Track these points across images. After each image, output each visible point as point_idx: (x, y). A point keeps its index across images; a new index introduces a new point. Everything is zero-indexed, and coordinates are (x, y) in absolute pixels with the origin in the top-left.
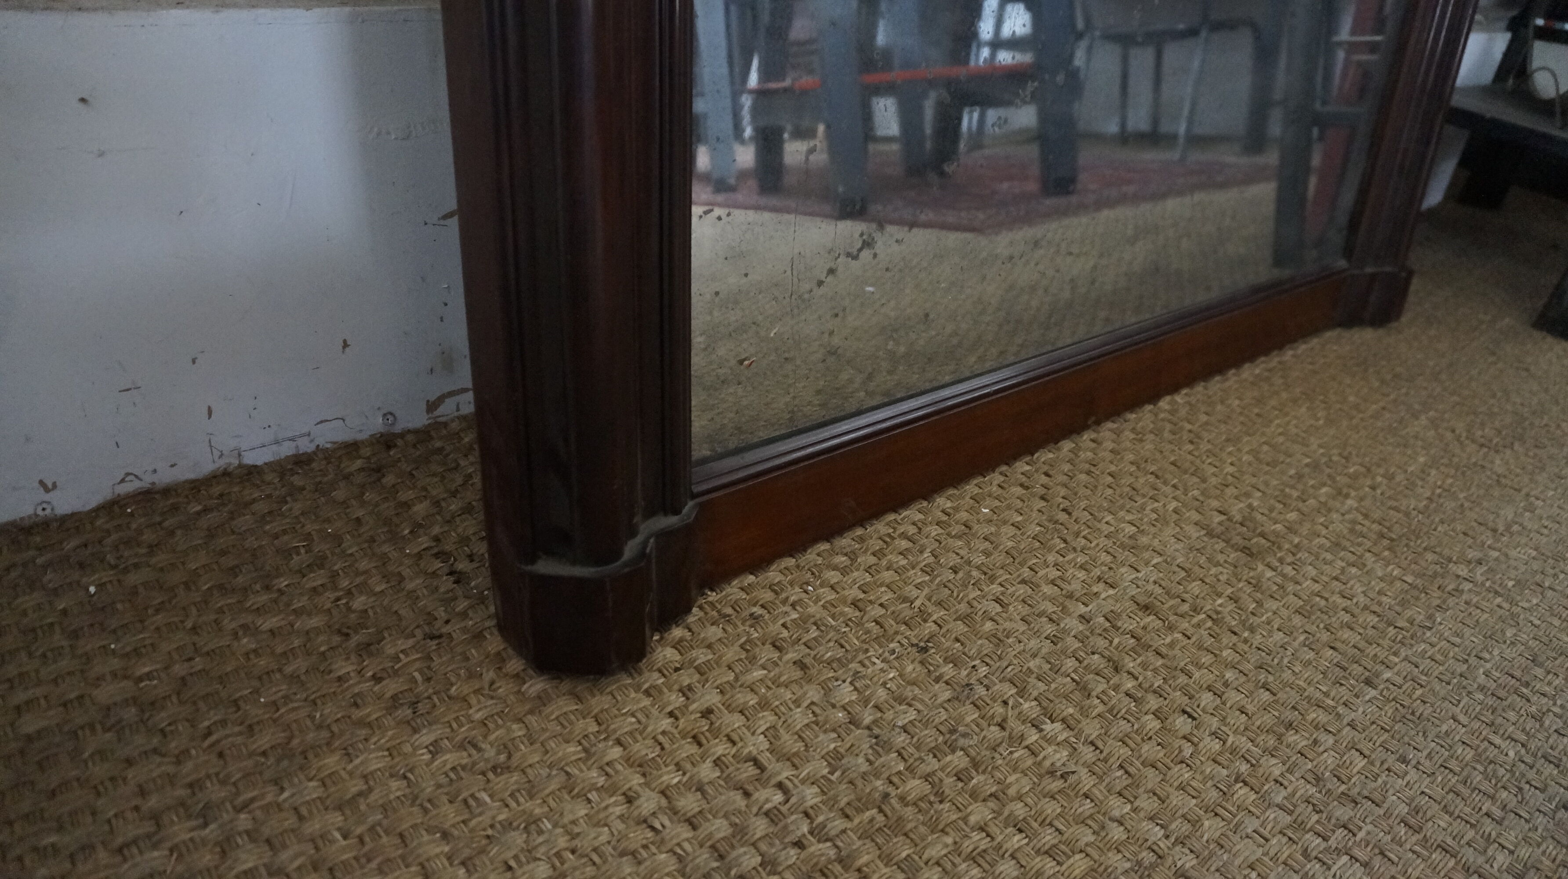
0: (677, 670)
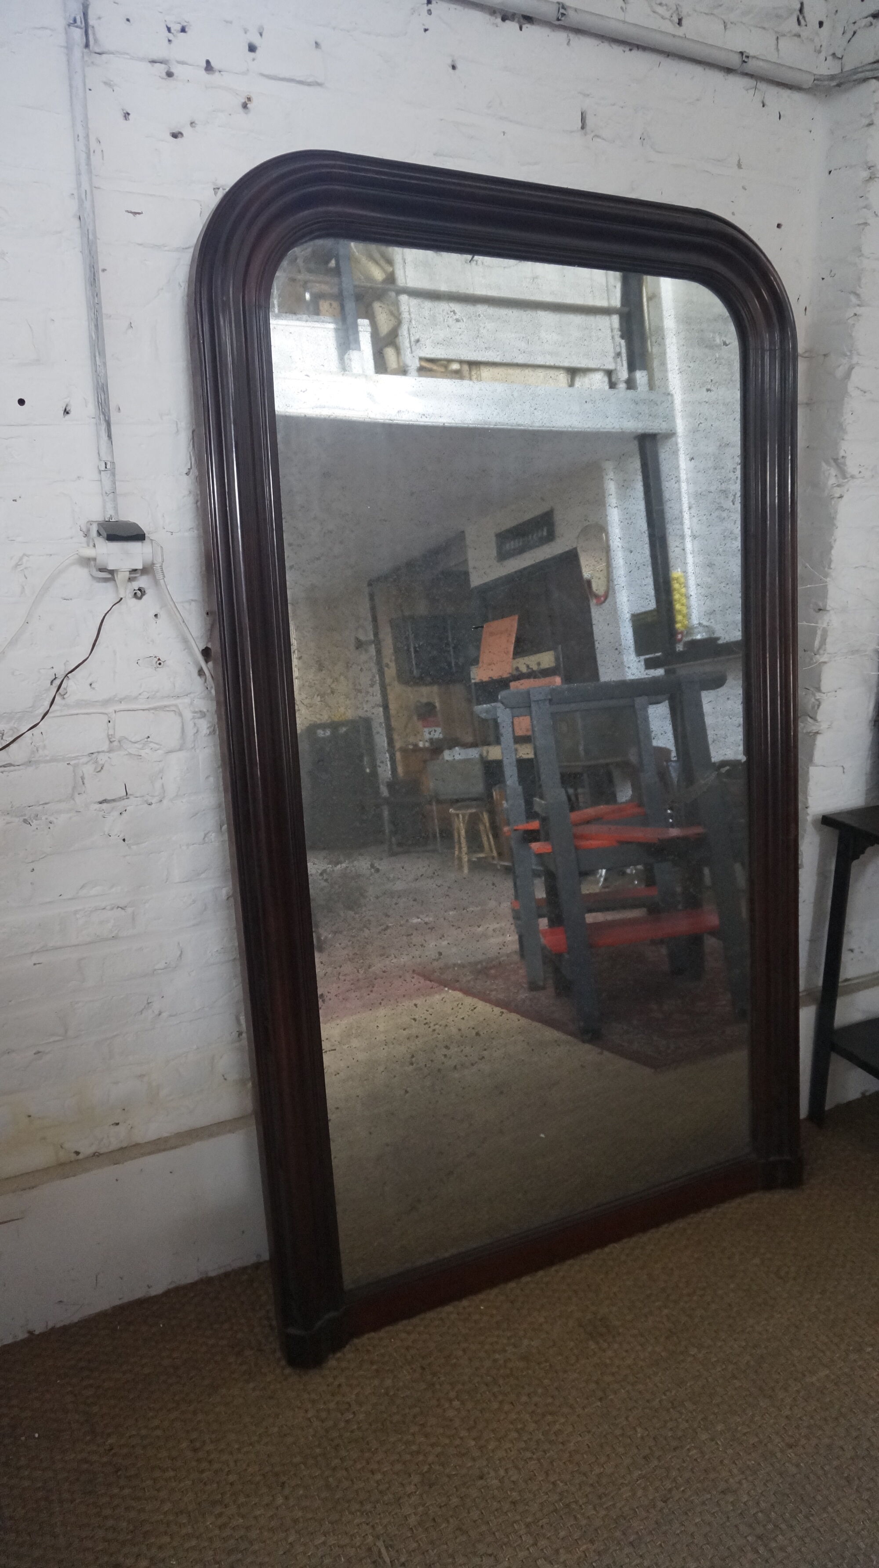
0: (334, 1369)
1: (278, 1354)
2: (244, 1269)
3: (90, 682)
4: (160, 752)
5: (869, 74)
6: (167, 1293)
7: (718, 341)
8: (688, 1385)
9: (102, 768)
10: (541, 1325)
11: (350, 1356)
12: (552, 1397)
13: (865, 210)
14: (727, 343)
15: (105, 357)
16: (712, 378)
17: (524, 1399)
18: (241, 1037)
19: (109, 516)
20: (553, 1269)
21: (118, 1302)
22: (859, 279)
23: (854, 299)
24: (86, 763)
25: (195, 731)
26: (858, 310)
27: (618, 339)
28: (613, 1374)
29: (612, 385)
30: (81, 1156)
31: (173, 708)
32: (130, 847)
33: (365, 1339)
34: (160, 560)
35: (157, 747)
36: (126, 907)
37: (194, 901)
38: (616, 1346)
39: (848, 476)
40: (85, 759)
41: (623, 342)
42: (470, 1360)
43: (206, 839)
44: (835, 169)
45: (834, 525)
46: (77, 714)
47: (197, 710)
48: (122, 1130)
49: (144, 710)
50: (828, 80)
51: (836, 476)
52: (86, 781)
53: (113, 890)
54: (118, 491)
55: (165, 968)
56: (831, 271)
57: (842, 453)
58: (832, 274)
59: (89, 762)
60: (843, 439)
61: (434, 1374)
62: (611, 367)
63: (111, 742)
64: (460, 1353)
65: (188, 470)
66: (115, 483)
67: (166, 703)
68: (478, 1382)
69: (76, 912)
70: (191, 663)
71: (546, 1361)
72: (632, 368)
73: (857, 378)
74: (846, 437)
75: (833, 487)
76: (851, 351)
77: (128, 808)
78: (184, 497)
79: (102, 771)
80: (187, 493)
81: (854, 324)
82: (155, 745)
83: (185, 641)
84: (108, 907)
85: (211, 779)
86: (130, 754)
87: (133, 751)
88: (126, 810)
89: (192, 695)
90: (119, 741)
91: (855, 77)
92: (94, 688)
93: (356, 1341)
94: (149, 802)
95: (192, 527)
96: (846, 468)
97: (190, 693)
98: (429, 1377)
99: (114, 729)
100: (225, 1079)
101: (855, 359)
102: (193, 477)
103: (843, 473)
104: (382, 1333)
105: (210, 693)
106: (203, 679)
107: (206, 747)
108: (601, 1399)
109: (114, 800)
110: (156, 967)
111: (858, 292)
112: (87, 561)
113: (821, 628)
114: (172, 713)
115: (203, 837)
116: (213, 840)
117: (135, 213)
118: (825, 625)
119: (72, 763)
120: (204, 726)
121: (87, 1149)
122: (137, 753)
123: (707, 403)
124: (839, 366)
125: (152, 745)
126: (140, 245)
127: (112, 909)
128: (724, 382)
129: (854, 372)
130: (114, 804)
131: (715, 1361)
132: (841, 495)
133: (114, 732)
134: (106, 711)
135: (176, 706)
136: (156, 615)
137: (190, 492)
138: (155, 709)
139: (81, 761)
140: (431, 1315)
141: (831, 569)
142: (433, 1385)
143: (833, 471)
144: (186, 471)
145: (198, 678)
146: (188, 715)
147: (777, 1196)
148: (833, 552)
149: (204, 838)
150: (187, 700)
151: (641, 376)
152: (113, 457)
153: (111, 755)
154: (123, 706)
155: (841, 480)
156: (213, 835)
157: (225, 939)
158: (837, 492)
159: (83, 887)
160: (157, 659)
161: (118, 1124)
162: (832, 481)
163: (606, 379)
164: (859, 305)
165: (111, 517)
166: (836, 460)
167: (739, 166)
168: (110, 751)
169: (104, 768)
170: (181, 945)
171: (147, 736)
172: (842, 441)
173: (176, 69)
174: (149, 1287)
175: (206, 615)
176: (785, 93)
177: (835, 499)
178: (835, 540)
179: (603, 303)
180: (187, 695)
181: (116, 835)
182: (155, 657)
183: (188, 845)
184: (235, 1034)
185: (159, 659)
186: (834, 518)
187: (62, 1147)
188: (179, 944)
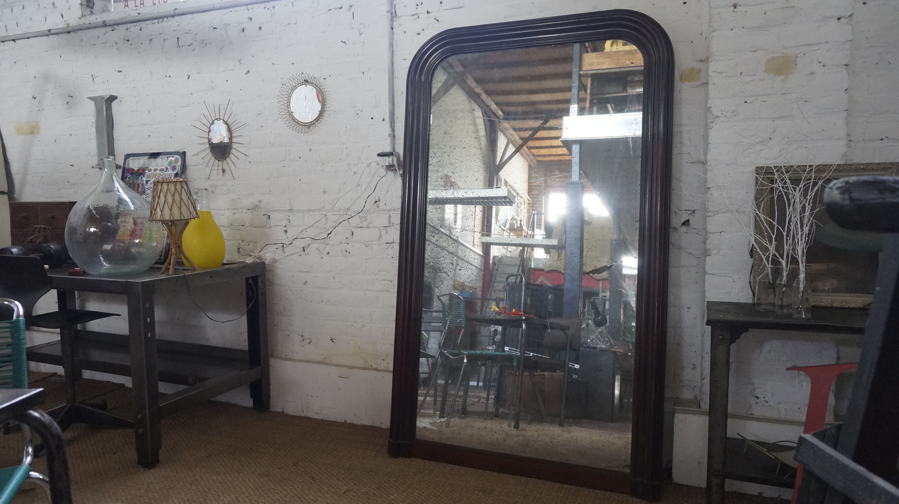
3: (385, 203)
15: (393, 103)
30: (372, 368)
48: (385, 363)
59: (384, 229)
66: (394, 141)
69: (377, 279)
73: (714, 67)
109: (390, 243)
117: (404, 60)
118: (709, 196)
119: (379, 229)
121: (374, 366)
127: (388, 281)
129: (711, 64)
132: (712, 127)
133: (391, 220)
134: (389, 213)
152: (394, 133)
161: (384, 360)
168: (390, 226)
173: (420, 16)
177: (709, 129)
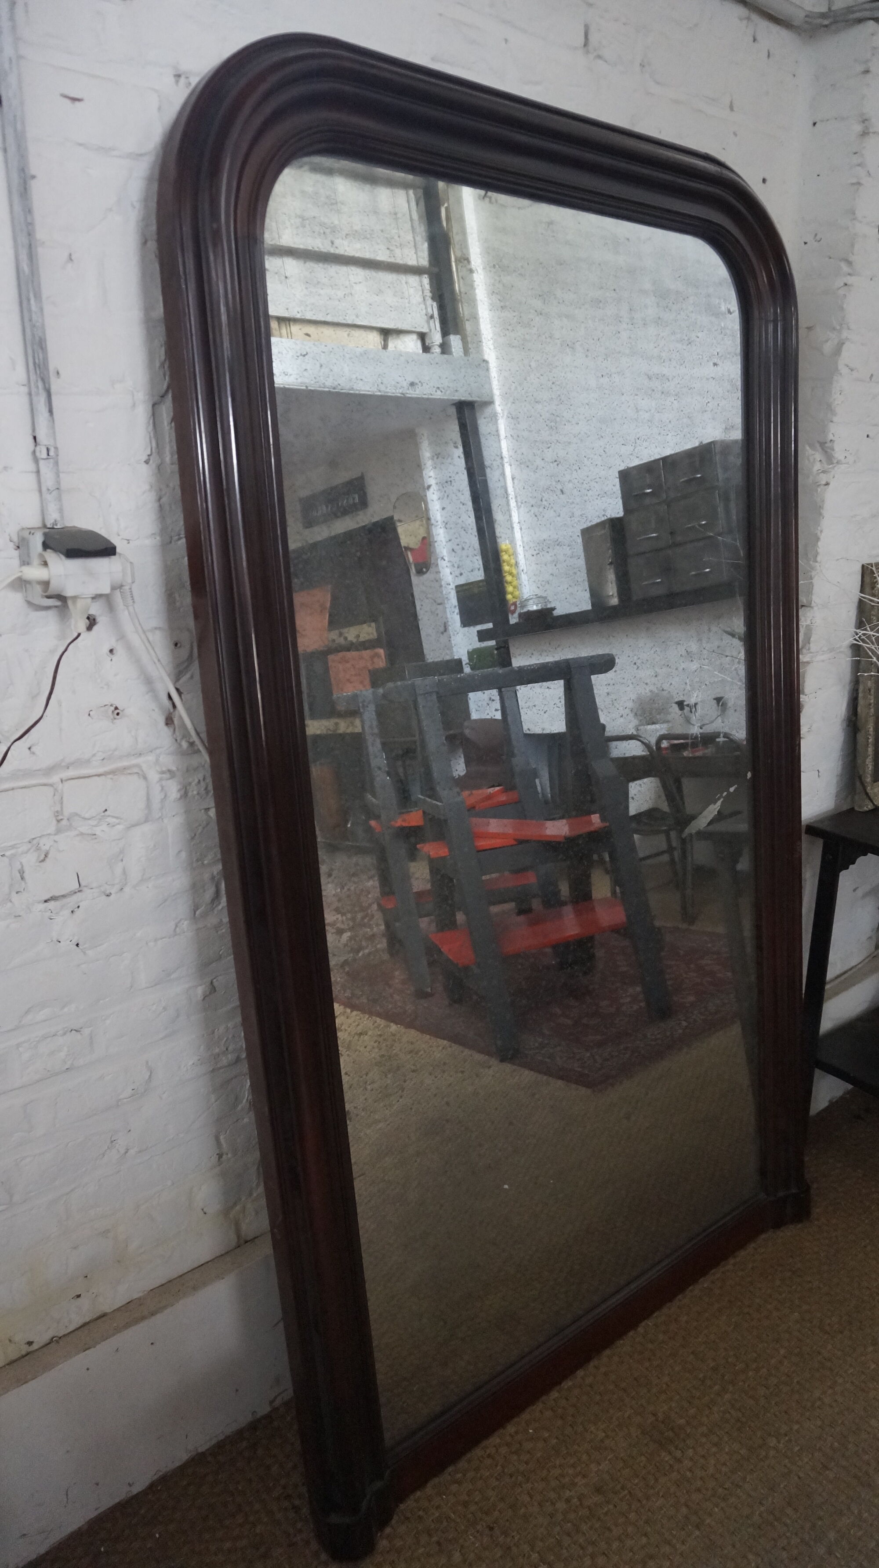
0: (388, 1552)
1: (314, 1545)
2: (240, 1433)
3: (29, 746)
4: (120, 827)
5: (867, 14)
6: (152, 1487)
7: (723, 308)
8: (782, 1486)
9: (46, 856)
10: (602, 1441)
11: (402, 1529)
12: (646, 1535)
13: (859, 168)
14: (731, 311)
15: (41, 301)
16: (718, 351)
17: (615, 1545)
18: (221, 1160)
19: (52, 521)
20: (592, 1364)
21: (92, 1515)
22: (853, 245)
23: (845, 268)
24: (27, 852)
25: (163, 797)
26: (849, 280)
27: (429, 302)
28: (699, 1490)
29: (426, 349)
30: (35, 1346)
31: (136, 770)
32: (85, 953)
33: (410, 1503)
34: (130, 581)
35: (117, 821)
36: (81, 1028)
37: (165, 1009)
38: (690, 1452)
39: (835, 461)
40: (25, 848)
41: (435, 304)
42: (540, 1505)
43: (178, 929)
44: (822, 121)
45: (821, 514)
46: (13, 789)
47: (164, 769)
48: (85, 1302)
49: (99, 775)
50: (819, 17)
51: (820, 461)
52: (26, 875)
53: (66, 1010)
54: (63, 486)
55: (133, 1095)
56: (816, 235)
57: (831, 437)
58: (818, 238)
59: (29, 850)
60: (832, 421)
61: (505, 1533)
62: (425, 330)
63: (58, 821)
64: (527, 1498)
65: (147, 458)
66: (58, 476)
67: (125, 763)
68: (558, 1534)
69: (18, 1045)
70: (157, 710)
71: (623, 1488)
72: (445, 333)
73: (848, 355)
74: (835, 419)
75: (818, 474)
76: (841, 325)
77: (81, 904)
78: (144, 493)
79: (47, 860)
80: (147, 487)
81: (845, 295)
82: (114, 820)
83: (149, 681)
84: (61, 1032)
85: (184, 855)
86: (82, 834)
87: (84, 829)
88: (79, 907)
89: (158, 751)
90: (68, 819)
91: (851, 16)
92: (34, 753)
93: (402, 1506)
94: (108, 892)
95: (154, 532)
96: (833, 453)
97: (156, 748)
98: (501, 1539)
99: (62, 803)
100: (205, 1213)
101: (845, 334)
102: (154, 466)
103: (829, 457)
104: (429, 1489)
105: (180, 745)
106: (172, 730)
107: (176, 814)
108: (698, 1527)
109: (64, 896)
110: (121, 1097)
111: (850, 259)
112: (21, 584)
113: (804, 627)
114: (136, 776)
115: (174, 927)
116: (185, 930)
117: (74, 100)
118: (808, 622)
119: (8, 853)
120: (173, 789)
121: (40, 1339)
122: (90, 832)
123: (714, 379)
124: (827, 341)
125: (109, 820)
126: (81, 145)
127: (65, 1034)
128: (728, 356)
129: (845, 347)
130: (65, 901)
131: (798, 1450)
132: (827, 482)
133: (62, 808)
134: (50, 781)
135: (138, 766)
136: (111, 651)
137: (151, 487)
138: (113, 772)
139: (20, 850)
140: (478, 1452)
141: (817, 562)
142: (509, 1548)
143: (818, 456)
144: (145, 458)
145: (166, 728)
146: (154, 776)
147: (788, 1233)
148: (819, 543)
149: (175, 930)
150: (151, 758)
151: (455, 341)
152: (55, 439)
153: (56, 838)
154: (71, 773)
155: (826, 467)
156: (185, 924)
157: (202, 1047)
158: (823, 479)
159: (27, 1012)
160: (113, 708)
161: (79, 1296)
162: (817, 467)
163: (419, 344)
164: (849, 274)
165: (55, 523)
166: (822, 444)
167: (731, 108)
168: (58, 831)
169: (49, 856)
170: (150, 1064)
171: (104, 809)
172: (831, 423)
174: (130, 1485)
175: (173, 647)
176: (775, 28)
177: (822, 487)
178: (821, 531)
179: (412, 261)
180: (151, 752)
181: (68, 939)
182: (111, 705)
183: (156, 940)
184: (215, 1159)
185: (116, 708)
186: (821, 507)
187: (10, 1341)
188: (147, 1062)
